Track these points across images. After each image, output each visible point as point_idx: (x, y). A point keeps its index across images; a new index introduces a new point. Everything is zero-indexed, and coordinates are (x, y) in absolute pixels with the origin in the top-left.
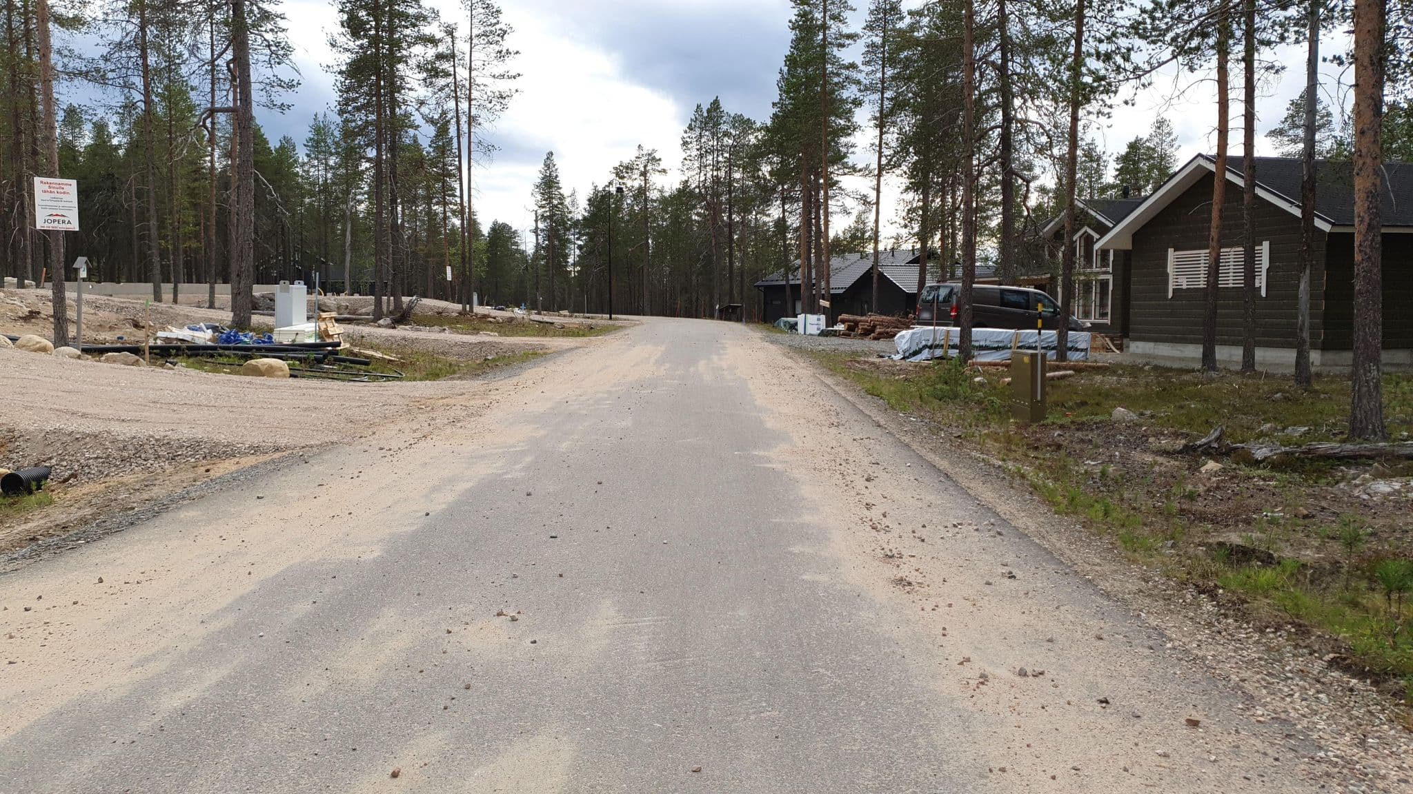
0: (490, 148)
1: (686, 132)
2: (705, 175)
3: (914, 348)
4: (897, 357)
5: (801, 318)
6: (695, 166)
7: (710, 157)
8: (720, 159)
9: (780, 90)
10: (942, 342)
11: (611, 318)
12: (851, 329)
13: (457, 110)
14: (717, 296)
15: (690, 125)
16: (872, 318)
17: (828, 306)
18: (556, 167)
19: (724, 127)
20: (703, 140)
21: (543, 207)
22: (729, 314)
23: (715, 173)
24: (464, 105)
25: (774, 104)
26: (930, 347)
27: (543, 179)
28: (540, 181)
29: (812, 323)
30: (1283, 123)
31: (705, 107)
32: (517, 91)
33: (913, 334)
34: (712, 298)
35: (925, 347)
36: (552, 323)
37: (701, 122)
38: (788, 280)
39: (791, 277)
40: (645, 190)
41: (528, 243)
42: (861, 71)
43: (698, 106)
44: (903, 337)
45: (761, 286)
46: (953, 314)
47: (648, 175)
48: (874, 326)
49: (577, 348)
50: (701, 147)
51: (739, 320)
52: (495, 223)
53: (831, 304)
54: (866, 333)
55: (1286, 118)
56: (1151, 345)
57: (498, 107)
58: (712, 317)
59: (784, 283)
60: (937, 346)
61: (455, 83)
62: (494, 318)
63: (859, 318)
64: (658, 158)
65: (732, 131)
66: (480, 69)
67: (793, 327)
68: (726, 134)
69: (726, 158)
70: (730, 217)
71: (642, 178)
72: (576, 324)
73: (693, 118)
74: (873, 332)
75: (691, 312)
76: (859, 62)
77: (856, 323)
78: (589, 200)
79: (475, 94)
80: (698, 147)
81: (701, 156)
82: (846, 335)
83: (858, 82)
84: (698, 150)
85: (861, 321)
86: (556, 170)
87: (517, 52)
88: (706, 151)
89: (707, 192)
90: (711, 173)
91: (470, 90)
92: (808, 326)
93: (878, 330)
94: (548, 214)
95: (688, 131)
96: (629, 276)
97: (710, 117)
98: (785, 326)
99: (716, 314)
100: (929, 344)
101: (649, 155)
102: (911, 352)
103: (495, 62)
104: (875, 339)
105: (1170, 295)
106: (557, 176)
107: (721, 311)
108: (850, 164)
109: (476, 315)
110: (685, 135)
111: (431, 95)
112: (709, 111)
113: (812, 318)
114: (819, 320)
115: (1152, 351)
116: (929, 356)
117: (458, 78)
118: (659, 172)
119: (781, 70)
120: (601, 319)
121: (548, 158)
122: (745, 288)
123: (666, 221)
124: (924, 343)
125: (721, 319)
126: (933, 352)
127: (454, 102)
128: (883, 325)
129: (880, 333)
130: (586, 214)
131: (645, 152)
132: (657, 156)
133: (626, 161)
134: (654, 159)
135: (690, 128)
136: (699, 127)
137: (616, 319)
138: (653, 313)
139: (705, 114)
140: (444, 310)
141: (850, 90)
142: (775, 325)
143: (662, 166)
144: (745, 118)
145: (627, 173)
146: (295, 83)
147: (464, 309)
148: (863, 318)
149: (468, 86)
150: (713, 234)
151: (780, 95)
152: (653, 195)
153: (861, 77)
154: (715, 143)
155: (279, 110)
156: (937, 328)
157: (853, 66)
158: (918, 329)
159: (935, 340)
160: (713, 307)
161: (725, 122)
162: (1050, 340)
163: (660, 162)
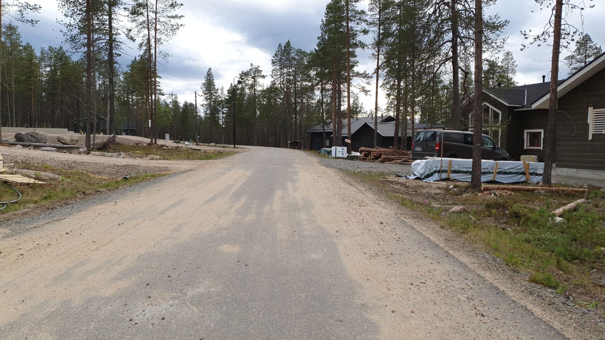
0: (166, 55)
1: (274, 57)
2: (283, 78)
3: (428, 172)
4: (412, 177)
5: (333, 148)
6: (278, 74)
7: (286, 70)
8: (290, 70)
9: (322, 30)
10: (447, 169)
11: (235, 147)
12: (366, 155)
13: (149, 35)
14: (289, 137)
15: (276, 53)
16: (379, 149)
17: (350, 142)
18: (213, 75)
19: (292, 55)
20: (282, 61)
21: (207, 94)
22: (295, 145)
23: (288, 77)
24: (152, 33)
25: (318, 38)
26: (439, 172)
27: (206, 81)
28: (205, 82)
29: (340, 151)
30: (574, 52)
31: (283, 45)
32: (181, 25)
33: (427, 163)
34: (286, 137)
35: (435, 172)
36: (199, 150)
37: (281, 52)
38: (324, 129)
39: (326, 128)
40: (254, 85)
41: (202, 112)
42: (367, 15)
43: (280, 45)
44: (418, 164)
45: (310, 132)
46: (437, 148)
47: (256, 78)
48: (381, 155)
49: (191, 170)
50: (281, 64)
51: (300, 149)
52: (186, 103)
53: (351, 141)
54: (376, 158)
55: (576, 50)
56: (574, 170)
57: (171, 33)
58: (286, 147)
59: (322, 131)
60: (444, 171)
61: (148, 20)
62: (167, 147)
63: (371, 149)
64: (260, 70)
65: (296, 57)
66: (161, 13)
67: (330, 153)
68: (293, 59)
69: (293, 70)
70: (295, 100)
71: (253, 80)
72: (212, 150)
73: (277, 50)
74: (380, 158)
75: (277, 144)
76: (366, 10)
77: (370, 153)
78: (228, 90)
79: (158, 27)
80: (280, 64)
81: (281, 69)
82: (364, 159)
83: (366, 21)
84: (279, 66)
85: (372, 151)
86: (213, 76)
87: (182, 5)
88: (284, 67)
89: (284, 86)
90: (286, 77)
91: (156, 24)
92: (337, 153)
93: (383, 157)
94: (209, 97)
95: (275, 56)
96: (247, 127)
97: (285, 50)
98: (325, 152)
99: (289, 146)
100: (438, 170)
101: (256, 68)
102: (425, 175)
103: (169, 9)
104: (382, 162)
105: (590, 138)
106: (213, 80)
107: (291, 144)
108: (356, 71)
109: (158, 145)
110: (274, 59)
111: (135, 27)
112: (285, 47)
113: (339, 149)
114: (343, 149)
115: (574, 174)
116: (439, 179)
117: (150, 18)
118: (261, 76)
119: (322, 20)
120: (230, 148)
121: (209, 71)
122: (303, 134)
123: (265, 101)
124: (434, 169)
125: (291, 148)
126: (441, 175)
127: (147, 31)
128: (385, 154)
129: (384, 159)
130: (227, 98)
131: (254, 67)
132: (260, 69)
133: (245, 71)
134: (258, 70)
135: (276, 55)
136: (280, 55)
137: (237, 148)
138: (258, 145)
139: (283, 49)
140: (140, 142)
141: (362, 25)
142: (320, 151)
143: (263, 74)
144: (303, 51)
145: (246, 77)
146: (38, 6)
147: (152, 141)
148: (373, 150)
149: (155, 22)
150: (287, 107)
151: (322, 33)
152: (258, 88)
153: (367, 18)
154: (288, 63)
155: (30, 23)
156: (443, 159)
157: (363, 12)
158: (430, 159)
159: (441, 167)
160: (287, 142)
161: (293, 53)
162: (519, 168)
163: (262, 72)
